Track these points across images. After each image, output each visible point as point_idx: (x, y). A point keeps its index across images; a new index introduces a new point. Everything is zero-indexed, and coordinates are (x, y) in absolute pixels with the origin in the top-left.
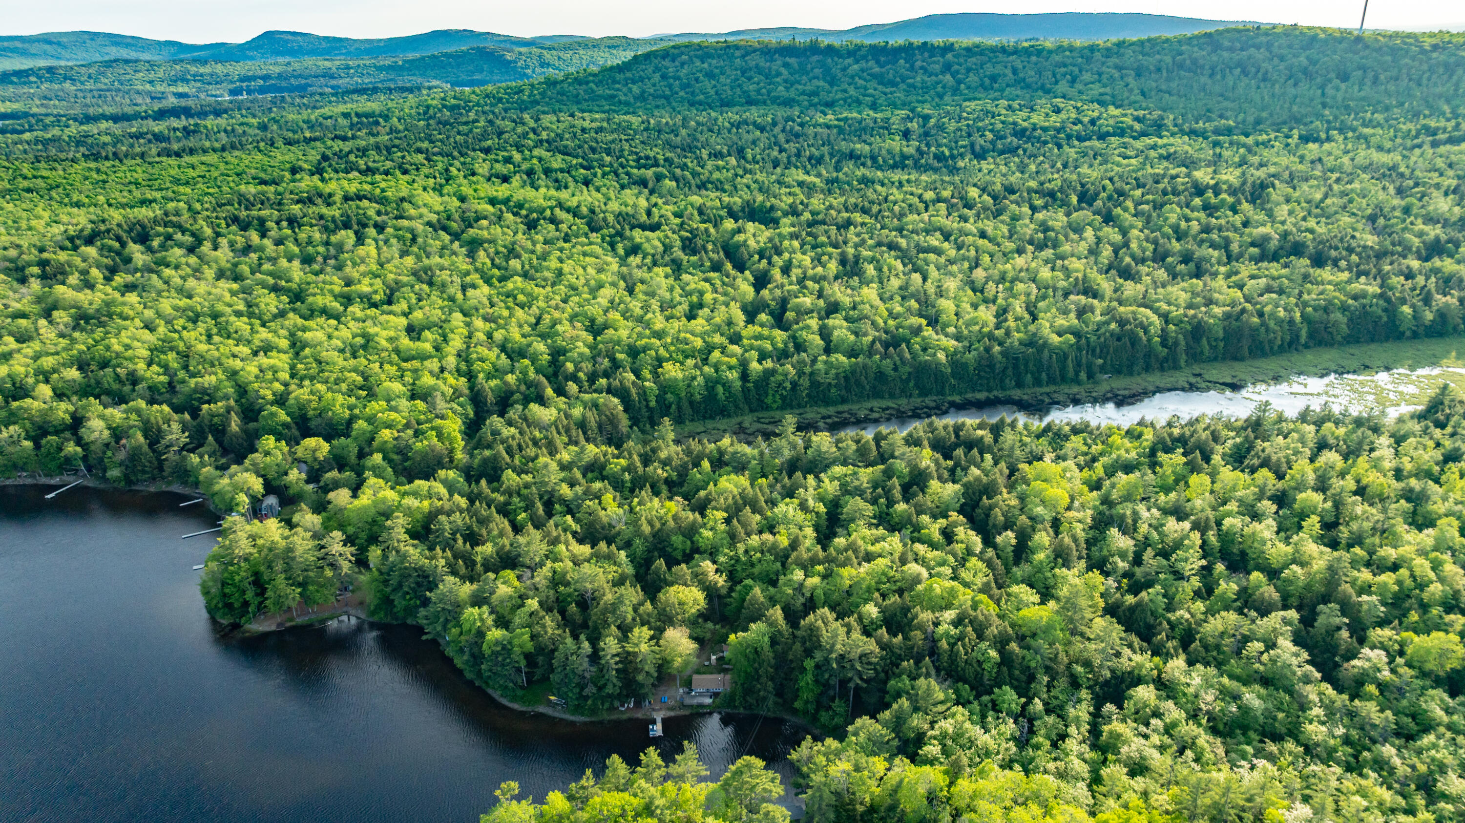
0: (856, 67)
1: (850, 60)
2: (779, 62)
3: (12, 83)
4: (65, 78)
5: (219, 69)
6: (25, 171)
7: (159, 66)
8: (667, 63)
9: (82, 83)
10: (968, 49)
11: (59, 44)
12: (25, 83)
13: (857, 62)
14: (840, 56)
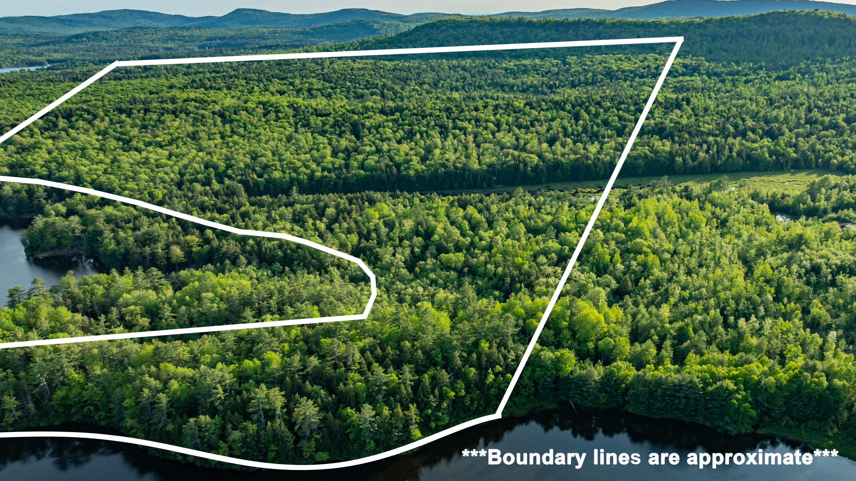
0: (543, 34)
1: (540, 30)
2: (498, 31)
3: (72, 42)
4: (103, 39)
5: (197, 32)
6: (33, 86)
7: (160, 31)
8: (433, 31)
9: (112, 42)
10: (613, 24)
11: (110, 17)
12: (80, 42)
13: (545, 31)
14: (535, 28)
